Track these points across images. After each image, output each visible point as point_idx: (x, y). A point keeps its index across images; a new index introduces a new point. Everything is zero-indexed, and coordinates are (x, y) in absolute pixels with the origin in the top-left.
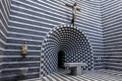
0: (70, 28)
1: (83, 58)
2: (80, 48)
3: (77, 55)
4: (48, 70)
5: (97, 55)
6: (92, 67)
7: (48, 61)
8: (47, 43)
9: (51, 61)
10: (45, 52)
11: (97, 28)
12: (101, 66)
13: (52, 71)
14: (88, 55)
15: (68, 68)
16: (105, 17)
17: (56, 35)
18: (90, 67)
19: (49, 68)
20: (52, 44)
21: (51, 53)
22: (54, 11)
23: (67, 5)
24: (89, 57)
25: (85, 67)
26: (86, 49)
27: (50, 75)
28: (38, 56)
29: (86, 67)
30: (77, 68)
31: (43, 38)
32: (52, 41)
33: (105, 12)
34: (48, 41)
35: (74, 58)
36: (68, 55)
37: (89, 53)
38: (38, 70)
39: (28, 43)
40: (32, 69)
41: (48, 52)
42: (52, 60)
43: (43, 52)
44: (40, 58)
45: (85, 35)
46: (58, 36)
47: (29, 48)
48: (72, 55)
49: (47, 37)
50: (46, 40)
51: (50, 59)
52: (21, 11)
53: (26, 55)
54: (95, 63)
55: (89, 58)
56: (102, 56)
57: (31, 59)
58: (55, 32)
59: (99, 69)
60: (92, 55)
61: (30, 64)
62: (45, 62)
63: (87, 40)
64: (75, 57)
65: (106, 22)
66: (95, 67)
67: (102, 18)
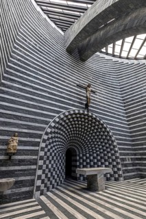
0: (83, 114)
1: (105, 161)
2: (99, 143)
3: (95, 155)
4: (49, 183)
5: (124, 154)
6: (120, 176)
7: (50, 166)
8: (50, 136)
9: (54, 166)
10: (46, 150)
11: (119, 115)
12: (133, 173)
13: (56, 184)
14: (112, 155)
15: (82, 178)
16: (127, 102)
17: (63, 123)
18: (117, 176)
19: (51, 179)
20: (57, 137)
21: (55, 151)
22: (62, 92)
23: (78, 86)
24: (114, 157)
25: (109, 176)
26: (108, 145)
27: (52, 192)
28: (34, 157)
29: (111, 176)
30: (98, 176)
31: (45, 128)
32: (57, 133)
33: (126, 96)
34: (51, 133)
35: (91, 161)
36: (81, 155)
37: (113, 152)
38: (32, 183)
39: (20, 134)
40: (22, 181)
41: (51, 151)
42: (57, 164)
43: (42, 149)
44: (36, 160)
45: (105, 125)
46: (66, 125)
47: (20, 143)
48: (88, 155)
49: (50, 127)
50: (49, 130)
51: (52, 162)
52: (15, 90)
53: (14, 154)
54: (124, 168)
55: (113, 160)
56: (133, 157)
57: (21, 162)
58: (62, 119)
59: (130, 178)
60: (118, 155)
61: (19, 170)
62: (44, 167)
63: (108, 132)
64: (92, 158)
65: (129, 108)
66: (125, 175)
67: (124, 103)
